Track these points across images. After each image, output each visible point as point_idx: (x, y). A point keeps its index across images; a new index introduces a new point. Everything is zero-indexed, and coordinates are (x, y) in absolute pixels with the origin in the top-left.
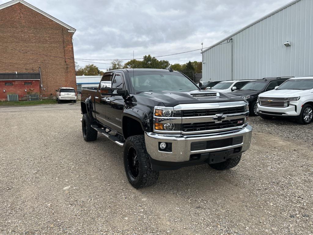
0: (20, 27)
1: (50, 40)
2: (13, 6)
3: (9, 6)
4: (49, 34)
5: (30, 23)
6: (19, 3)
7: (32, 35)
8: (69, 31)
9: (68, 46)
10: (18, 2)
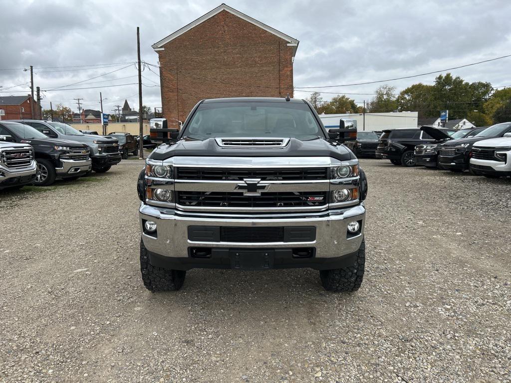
0: (222, 46)
1: (260, 61)
2: (216, 17)
3: (210, 17)
4: (260, 52)
5: (235, 39)
6: (224, 10)
7: (238, 55)
8: (288, 45)
9: (286, 69)
10: (222, 9)
